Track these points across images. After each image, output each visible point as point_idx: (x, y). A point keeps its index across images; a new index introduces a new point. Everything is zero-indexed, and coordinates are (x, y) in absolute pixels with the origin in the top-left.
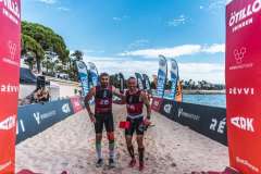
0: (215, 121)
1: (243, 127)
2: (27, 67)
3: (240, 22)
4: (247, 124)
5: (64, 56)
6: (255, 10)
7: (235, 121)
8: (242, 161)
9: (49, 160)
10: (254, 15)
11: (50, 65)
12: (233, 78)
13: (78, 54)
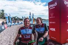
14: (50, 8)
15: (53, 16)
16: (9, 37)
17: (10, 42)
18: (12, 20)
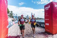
0: (42, 24)
1: (47, 25)
4: (48, 24)
5: (8, 12)
8: (47, 30)
14: (46, 9)
15: (47, 15)
16: (17, 30)
17: (17, 33)
18: (18, 19)
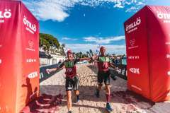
0: (120, 70)
2: (43, 51)
3: (131, 29)
6: (138, 24)
7: (131, 70)
9: (53, 89)
10: (137, 26)
11: (52, 50)
12: (129, 52)
13: (63, 45)
